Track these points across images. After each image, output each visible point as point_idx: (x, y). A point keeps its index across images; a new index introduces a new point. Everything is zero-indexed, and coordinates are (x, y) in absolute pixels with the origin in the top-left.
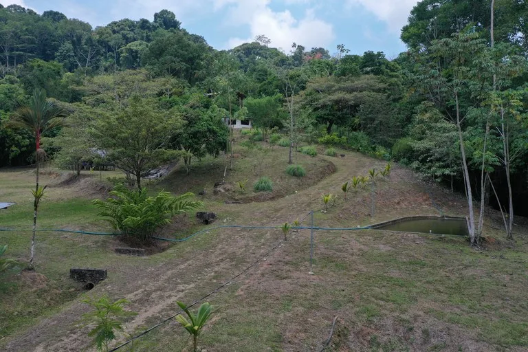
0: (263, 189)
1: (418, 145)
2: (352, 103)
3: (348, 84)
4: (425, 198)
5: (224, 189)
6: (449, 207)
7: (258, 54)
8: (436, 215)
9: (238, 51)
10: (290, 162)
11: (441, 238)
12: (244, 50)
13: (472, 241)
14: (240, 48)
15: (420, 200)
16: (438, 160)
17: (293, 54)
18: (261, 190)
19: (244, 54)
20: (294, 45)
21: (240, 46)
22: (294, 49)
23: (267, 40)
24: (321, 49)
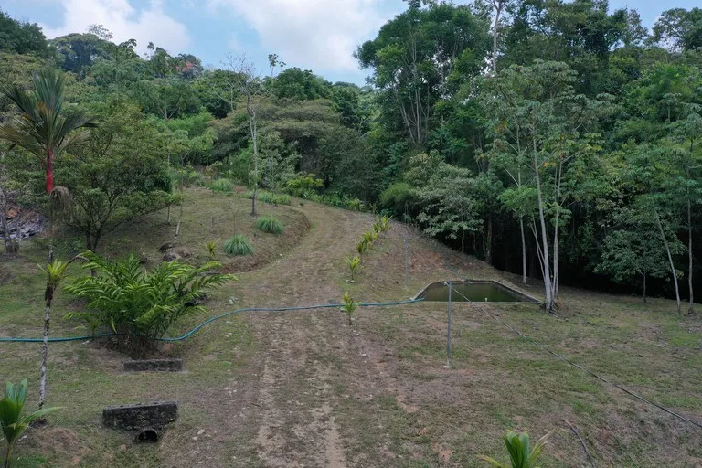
0: (240, 253)
1: (423, 193)
2: (307, 134)
3: (296, 109)
4: (436, 258)
5: (181, 253)
6: (466, 268)
7: (95, 52)
8: (458, 279)
9: (62, 43)
10: (253, 214)
11: (515, 306)
12: (72, 43)
13: (548, 307)
14: (65, 40)
15: (432, 261)
16: (452, 211)
17: (149, 59)
18: (236, 254)
19: (73, 49)
20: (151, 46)
21: (66, 37)
22: (152, 52)
23: (107, 33)
24: (190, 56)
